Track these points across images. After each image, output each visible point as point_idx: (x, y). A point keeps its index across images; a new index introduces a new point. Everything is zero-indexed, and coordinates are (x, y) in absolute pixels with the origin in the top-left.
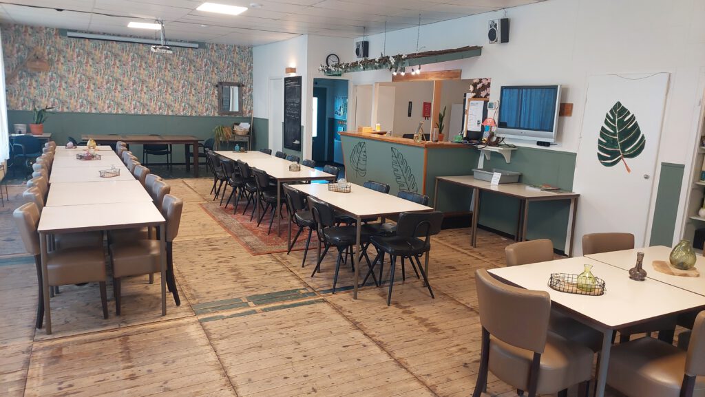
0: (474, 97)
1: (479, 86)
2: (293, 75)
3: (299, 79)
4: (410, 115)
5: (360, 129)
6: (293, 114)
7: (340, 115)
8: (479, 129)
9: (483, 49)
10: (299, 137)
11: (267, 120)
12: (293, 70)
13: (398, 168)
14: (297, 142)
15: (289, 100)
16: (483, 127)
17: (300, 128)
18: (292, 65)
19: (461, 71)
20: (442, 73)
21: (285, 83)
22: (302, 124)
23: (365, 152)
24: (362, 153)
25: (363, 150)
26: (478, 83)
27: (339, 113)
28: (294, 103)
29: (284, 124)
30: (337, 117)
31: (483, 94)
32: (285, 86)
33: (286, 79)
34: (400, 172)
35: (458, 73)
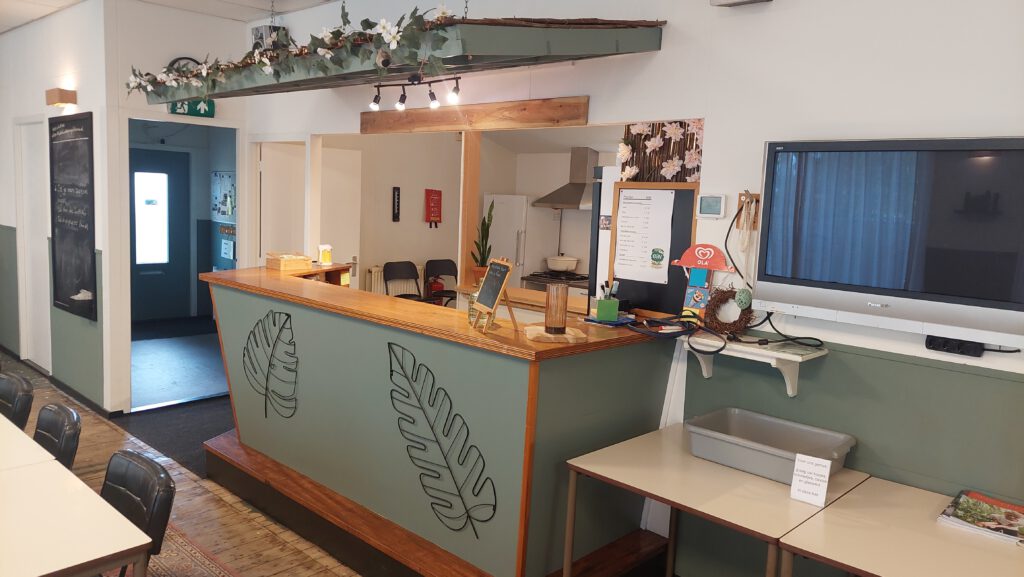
0: (635, 179)
1: (654, 144)
2: (69, 110)
3: (84, 121)
4: (396, 217)
5: (273, 265)
6: (73, 217)
7: (224, 213)
8: (660, 276)
9: (665, 30)
10: (92, 284)
11: (13, 230)
12: (69, 97)
13: (417, 414)
14: (84, 295)
15: (61, 179)
16: (675, 273)
17: (93, 256)
18: (68, 82)
19: (588, 98)
20: (523, 106)
21: (51, 133)
22: (98, 246)
23: (291, 343)
24: (282, 348)
25: (286, 335)
26: (648, 137)
27: (223, 208)
28: (73, 186)
29: (53, 241)
30: (218, 218)
31: (670, 169)
32: (52, 140)
33: (54, 123)
34: (422, 429)
35: (576, 106)
